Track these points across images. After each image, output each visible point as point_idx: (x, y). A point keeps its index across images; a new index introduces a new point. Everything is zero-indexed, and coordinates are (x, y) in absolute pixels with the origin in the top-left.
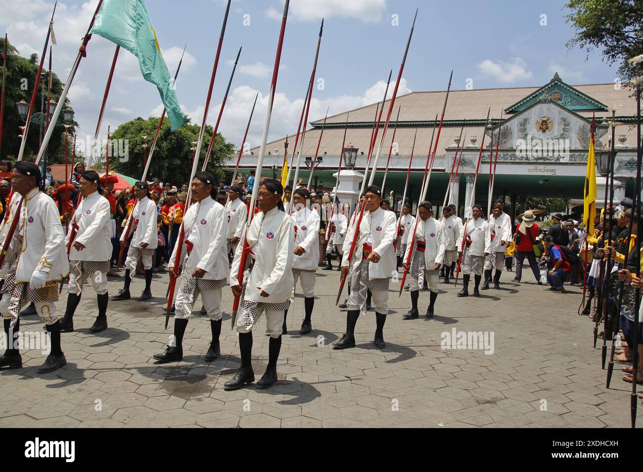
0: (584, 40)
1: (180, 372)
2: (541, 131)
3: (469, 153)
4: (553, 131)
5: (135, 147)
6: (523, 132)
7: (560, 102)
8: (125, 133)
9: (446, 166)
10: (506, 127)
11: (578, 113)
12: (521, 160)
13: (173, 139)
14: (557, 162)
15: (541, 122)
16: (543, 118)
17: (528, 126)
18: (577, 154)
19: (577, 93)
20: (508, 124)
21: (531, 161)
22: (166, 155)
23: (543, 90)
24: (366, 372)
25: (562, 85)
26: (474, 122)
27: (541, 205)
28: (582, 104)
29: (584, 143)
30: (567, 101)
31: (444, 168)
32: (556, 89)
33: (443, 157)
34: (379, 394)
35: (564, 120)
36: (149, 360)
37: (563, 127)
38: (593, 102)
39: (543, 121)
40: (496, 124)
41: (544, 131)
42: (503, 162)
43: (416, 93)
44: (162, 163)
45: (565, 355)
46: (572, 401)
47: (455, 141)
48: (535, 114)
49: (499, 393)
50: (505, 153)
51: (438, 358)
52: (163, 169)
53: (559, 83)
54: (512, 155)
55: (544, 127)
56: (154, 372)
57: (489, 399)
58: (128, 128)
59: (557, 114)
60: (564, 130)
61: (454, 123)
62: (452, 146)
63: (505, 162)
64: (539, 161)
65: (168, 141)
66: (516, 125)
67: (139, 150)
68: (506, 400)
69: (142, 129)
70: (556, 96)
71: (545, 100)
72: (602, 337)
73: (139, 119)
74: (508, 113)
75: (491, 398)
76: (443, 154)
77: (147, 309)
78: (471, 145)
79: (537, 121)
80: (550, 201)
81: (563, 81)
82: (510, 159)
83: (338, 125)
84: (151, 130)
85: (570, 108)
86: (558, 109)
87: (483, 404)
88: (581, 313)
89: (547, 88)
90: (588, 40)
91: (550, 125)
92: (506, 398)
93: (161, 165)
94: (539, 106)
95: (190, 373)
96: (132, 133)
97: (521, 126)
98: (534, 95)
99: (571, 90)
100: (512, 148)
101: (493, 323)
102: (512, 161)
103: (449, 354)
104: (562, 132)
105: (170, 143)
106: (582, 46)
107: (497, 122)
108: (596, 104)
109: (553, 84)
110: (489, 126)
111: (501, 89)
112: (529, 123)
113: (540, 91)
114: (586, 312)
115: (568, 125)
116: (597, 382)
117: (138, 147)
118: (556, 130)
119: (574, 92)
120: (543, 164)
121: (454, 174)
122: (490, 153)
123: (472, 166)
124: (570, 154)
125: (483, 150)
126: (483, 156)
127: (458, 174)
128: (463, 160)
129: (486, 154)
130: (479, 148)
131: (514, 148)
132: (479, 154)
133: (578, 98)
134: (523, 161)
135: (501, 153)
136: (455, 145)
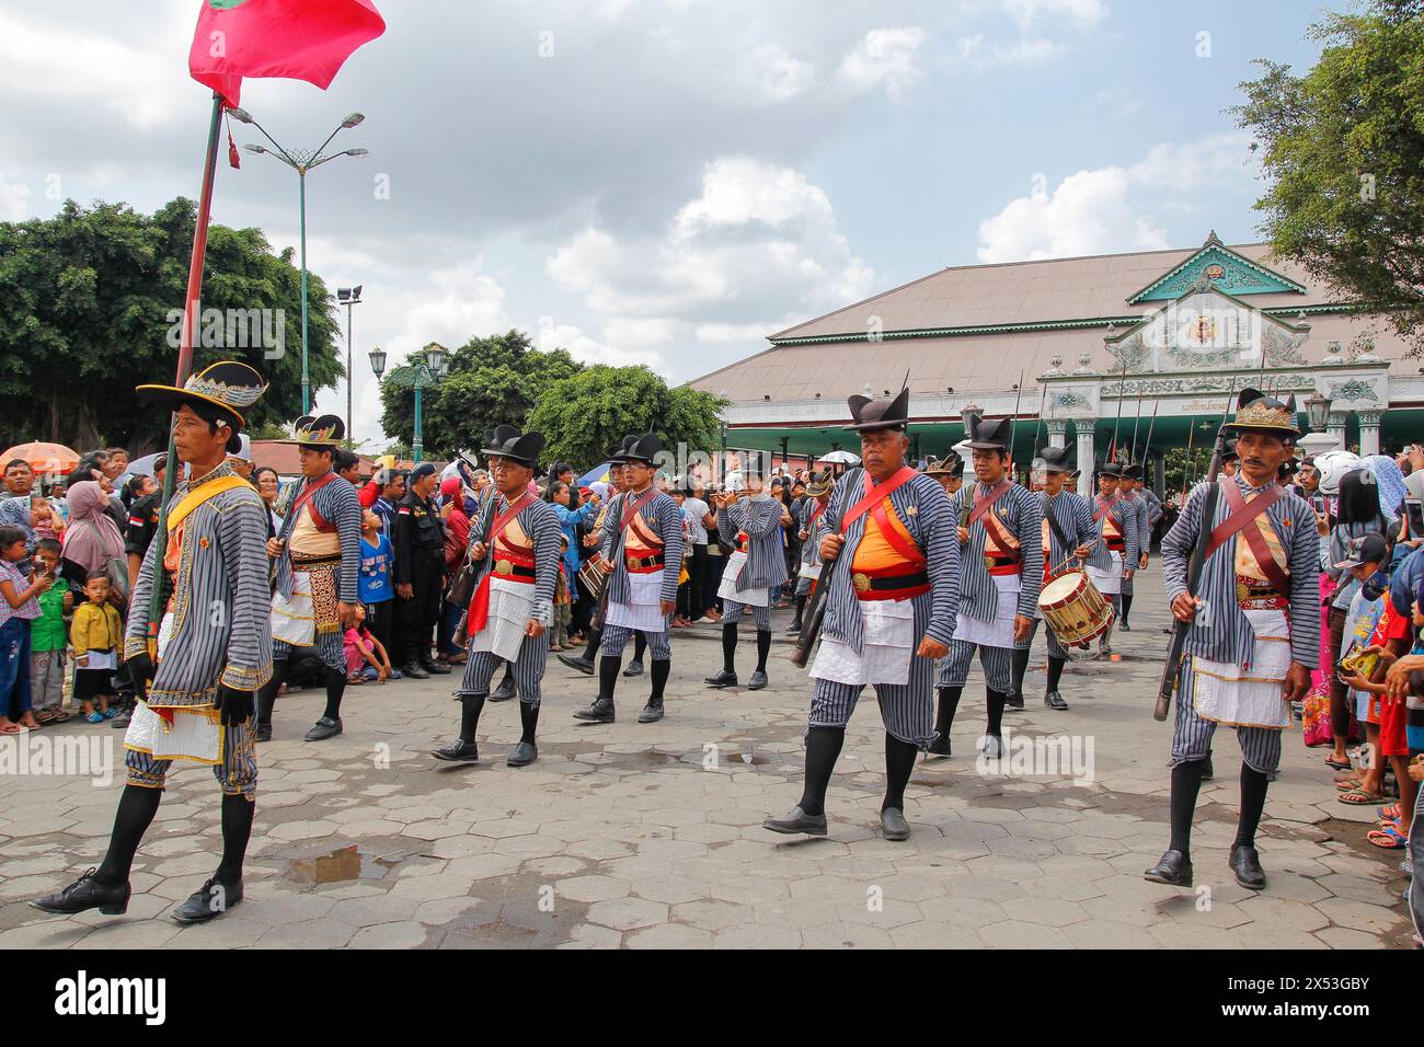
3: (1079, 383)
7: (1222, 282)
9: (1041, 407)
10: (1139, 337)
12: (1169, 391)
14: (1230, 390)
19: (1251, 265)
20: (1142, 331)
21: (1185, 393)
23: (1192, 260)
25: (1223, 252)
28: (1260, 284)
30: (1234, 279)
31: (1036, 412)
32: (1214, 258)
33: (1034, 393)
38: (1279, 279)
42: (1138, 397)
47: (1054, 363)
50: (1141, 381)
53: (1218, 249)
54: (1152, 383)
62: (1048, 372)
64: (1199, 391)
70: (1214, 271)
71: (1203, 287)
74: (1132, 305)
76: (1032, 388)
78: (1081, 370)
81: (1225, 245)
82: (1150, 391)
89: (1197, 257)
94: (1194, 300)
98: (1176, 271)
99: (1240, 260)
100: (1153, 371)
102: (1153, 393)
108: (1284, 282)
109: (1208, 250)
110: (1111, 335)
113: (1187, 264)
120: (1207, 395)
121: (1055, 421)
122: (1114, 382)
123: (1085, 405)
124: (1251, 377)
125: (1103, 378)
126: (1103, 389)
127: (1062, 421)
128: (1069, 396)
129: (1109, 383)
130: (1095, 374)
131: (1156, 371)
132: (1097, 385)
133: (1253, 273)
134: (1173, 392)
135: (1134, 382)
136: (1054, 371)
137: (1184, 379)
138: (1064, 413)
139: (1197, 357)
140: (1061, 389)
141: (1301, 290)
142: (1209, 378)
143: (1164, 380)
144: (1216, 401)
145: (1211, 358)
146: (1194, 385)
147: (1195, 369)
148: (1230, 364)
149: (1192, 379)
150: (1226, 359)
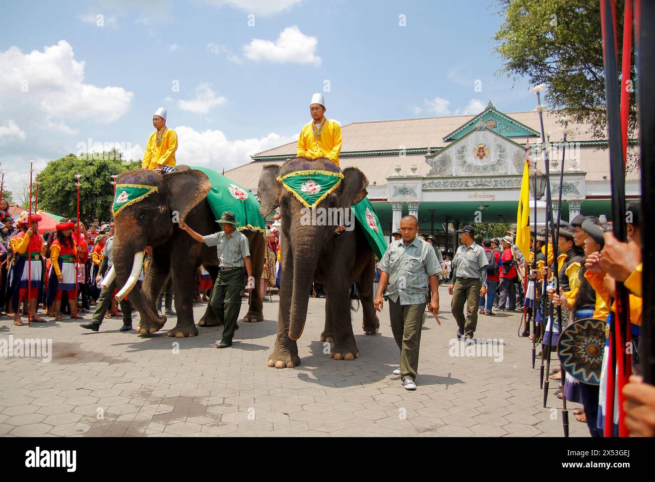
0: (511, 70)
1: (108, 419)
2: (478, 158)
3: (410, 181)
4: (490, 158)
5: (66, 185)
6: (461, 159)
7: (495, 130)
8: (55, 169)
9: (388, 195)
10: (445, 156)
11: (512, 140)
12: (461, 187)
13: (107, 175)
14: (496, 187)
15: (478, 149)
16: (480, 145)
17: (465, 153)
18: (514, 179)
19: (511, 121)
20: (447, 152)
21: (470, 188)
22: (100, 193)
23: (479, 118)
24: (305, 407)
25: (496, 113)
26: (414, 151)
27: (484, 231)
28: (515, 131)
29: (520, 168)
30: (502, 129)
31: (385, 198)
32: (491, 116)
33: (384, 187)
34: (318, 429)
35: (500, 147)
36: (73, 409)
37: (499, 153)
38: (526, 129)
39: (480, 148)
40: (434, 152)
41: (481, 158)
42: (444, 190)
43: (356, 123)
44: (95, 200)
45: (506, 378)
46: (511, 422)
47: (396, 170)
48: (472, 142)
49: (439, 420)
50: (445, 181)
51: (379, 389)
52: (97, 207)
53: (493, 111)
54: (452, 182)
55: (481, 154)
56: (78, 422)
57: (429, 427)
58: (58, 165)
59: (493, 141)
60: (500, 156)
61: (394, 152)
62: (393, 175)
63: (446, 190)
64: (478, 187)
65: (102, 178)
66: (454, 153)
67: (70, 188)
68: (446, 427)
69: (73, 166)
70: (491, 124)
71: (481, 128)
72: (540, 357)
73: (71, 155)
74: (446, 141)
75: (432, 426)
76: (384, 184)
77: (75, 354)
78: (411, 174)
79: (474, 149)
80: (492, 227)
81: (497, 110)
82: (450, 187)
83: (278, 157)
84: (83, 167)
85: (505, 135)
86: (494, 136)
87: (423, 432)
88: (521, 335)
89: (482, 116)
90: (515, 70)
91: (486, 152)
92: (446, 425)
93: (94, 203)
94: (475, 133)
95: (118, 420)
96: (62, 170)
97: (459, 153)
98: (470, 123)
99: (505, 118)
100: (452, 175)
101: (436, 350)
102: (452, 188)
103: (390, 384)
104: (499, 158)
105: (104, 180)
106: (509, 76)
107: (436, 150)
108: (529, 130)
109: (487, 112)
110: (429, 154)
111: (438, 118)
112: (466, 151)
113: (476, 119)
114: (526, 334)
115: (504, 151)
116: (536, 402)
117: (69, 185)
118: (492, 156)
119: (508, 119)
120: (483, 189)
121: (396, 203)
122: (430, 181)
123: (413, 194)
124: (508, 179)
125: (424, 179)
126: (424, 185)
127: (400, 203)
128: (404, 189)
129: (427, 182)
130: (419, 176)
131: (454, 175)
132: (420, 183)
133: (511, 125)
134: (463, 187)
135: (441, 181)
136: (395, 174)
137: (469, 180)
138: (400, 198)
139: (477, 168)
140: (400, 184)
141: (538, 135)
142: (484, 180)
143: (458, 180)
144: (488, 193)
145: (485, 169)
146: (475, 183)
147: (476, 175)
148: (496, 172)
149: (474, 180)
150: (494, 169)
